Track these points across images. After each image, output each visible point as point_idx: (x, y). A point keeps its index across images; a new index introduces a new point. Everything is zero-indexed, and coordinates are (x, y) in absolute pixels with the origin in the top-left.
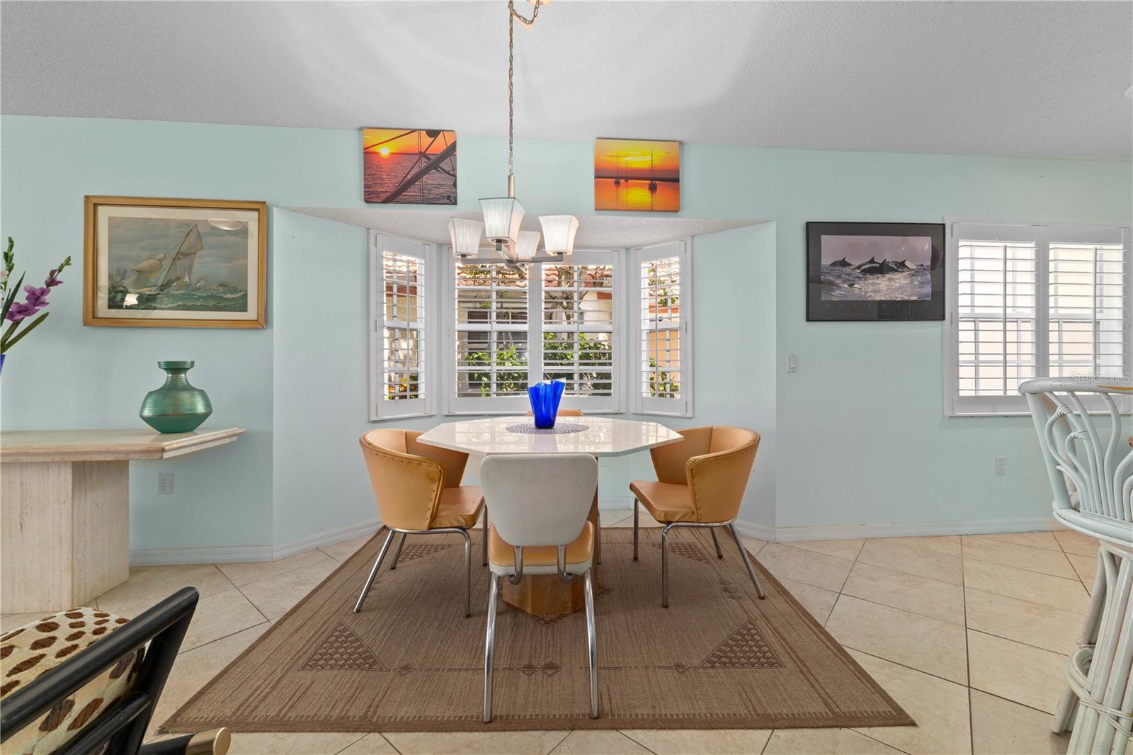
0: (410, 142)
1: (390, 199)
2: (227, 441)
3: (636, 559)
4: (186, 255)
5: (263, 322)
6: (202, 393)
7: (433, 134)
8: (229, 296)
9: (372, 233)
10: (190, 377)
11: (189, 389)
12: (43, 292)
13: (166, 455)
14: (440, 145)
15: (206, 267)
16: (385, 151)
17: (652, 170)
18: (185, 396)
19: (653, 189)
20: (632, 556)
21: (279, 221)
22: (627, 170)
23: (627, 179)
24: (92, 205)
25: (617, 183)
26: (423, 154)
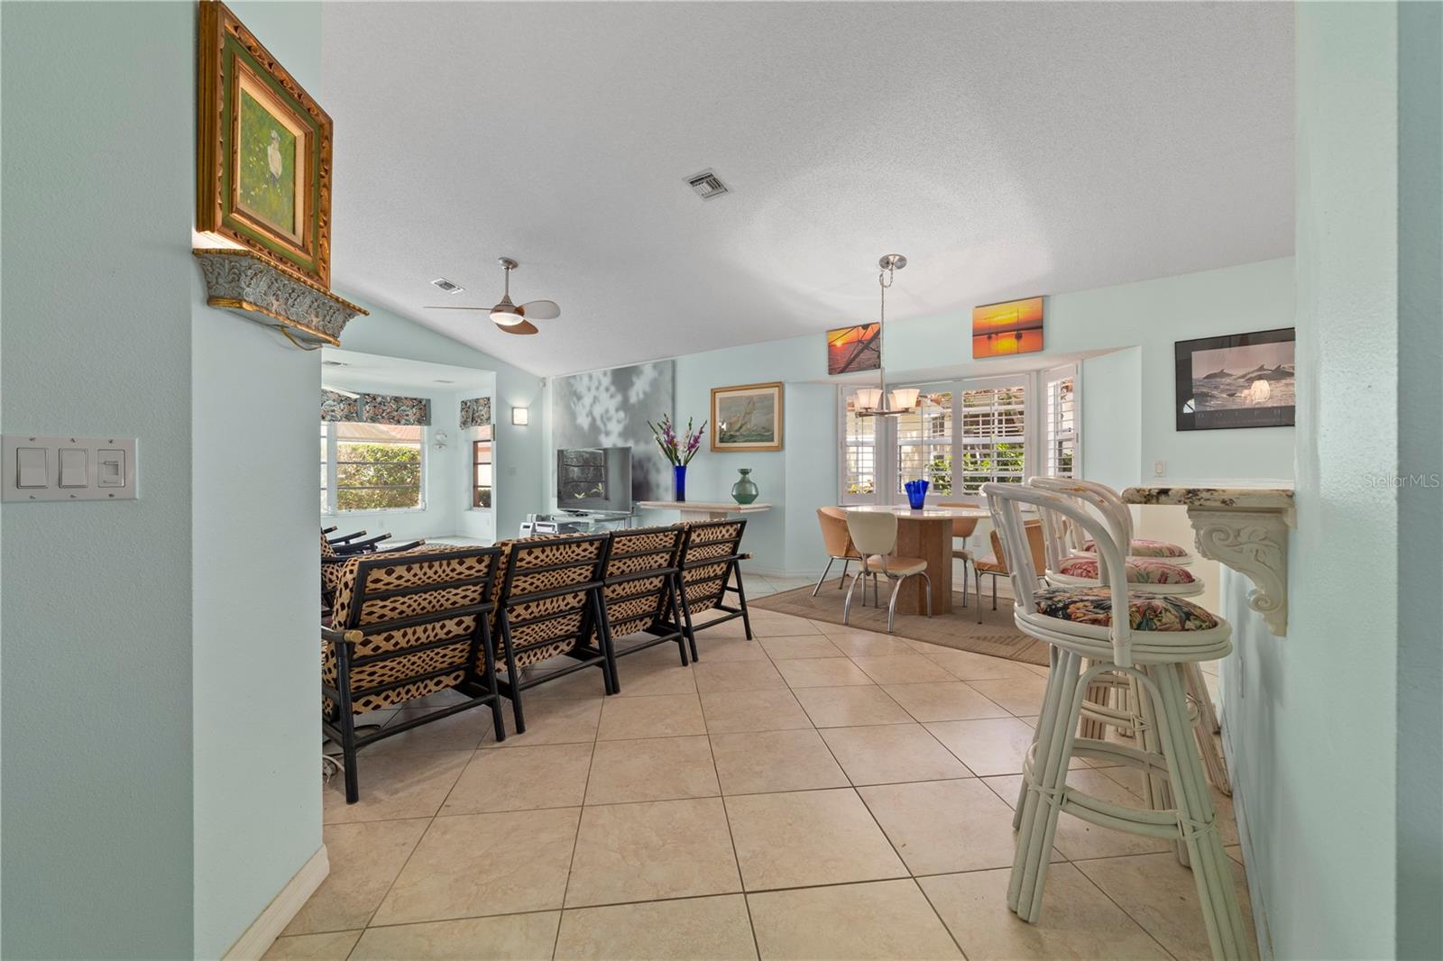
0: (853, 335)
1: (842, 371)
2: (764, 509)
3: (995, 609)
4: (749, 414)
5: (781, 447)
6: (754, 484)
7: (865, 327)
8: (766, 434)
9: (840, 386)
10: (750, 476)
11: (750, 482)
12: (699, 437)
13: (741, 511)
14: (870, 333)
15: (756, 420)
16: (839, 343)
17: (1018, 323)
18: (748, 485)
19: (1019, 337)
20: (992, 608)
21: (788, 391)
22: (997, 327)
23: (997, 333)
24: (714, 392)
25: (990, 338)
26: (860, 341)
